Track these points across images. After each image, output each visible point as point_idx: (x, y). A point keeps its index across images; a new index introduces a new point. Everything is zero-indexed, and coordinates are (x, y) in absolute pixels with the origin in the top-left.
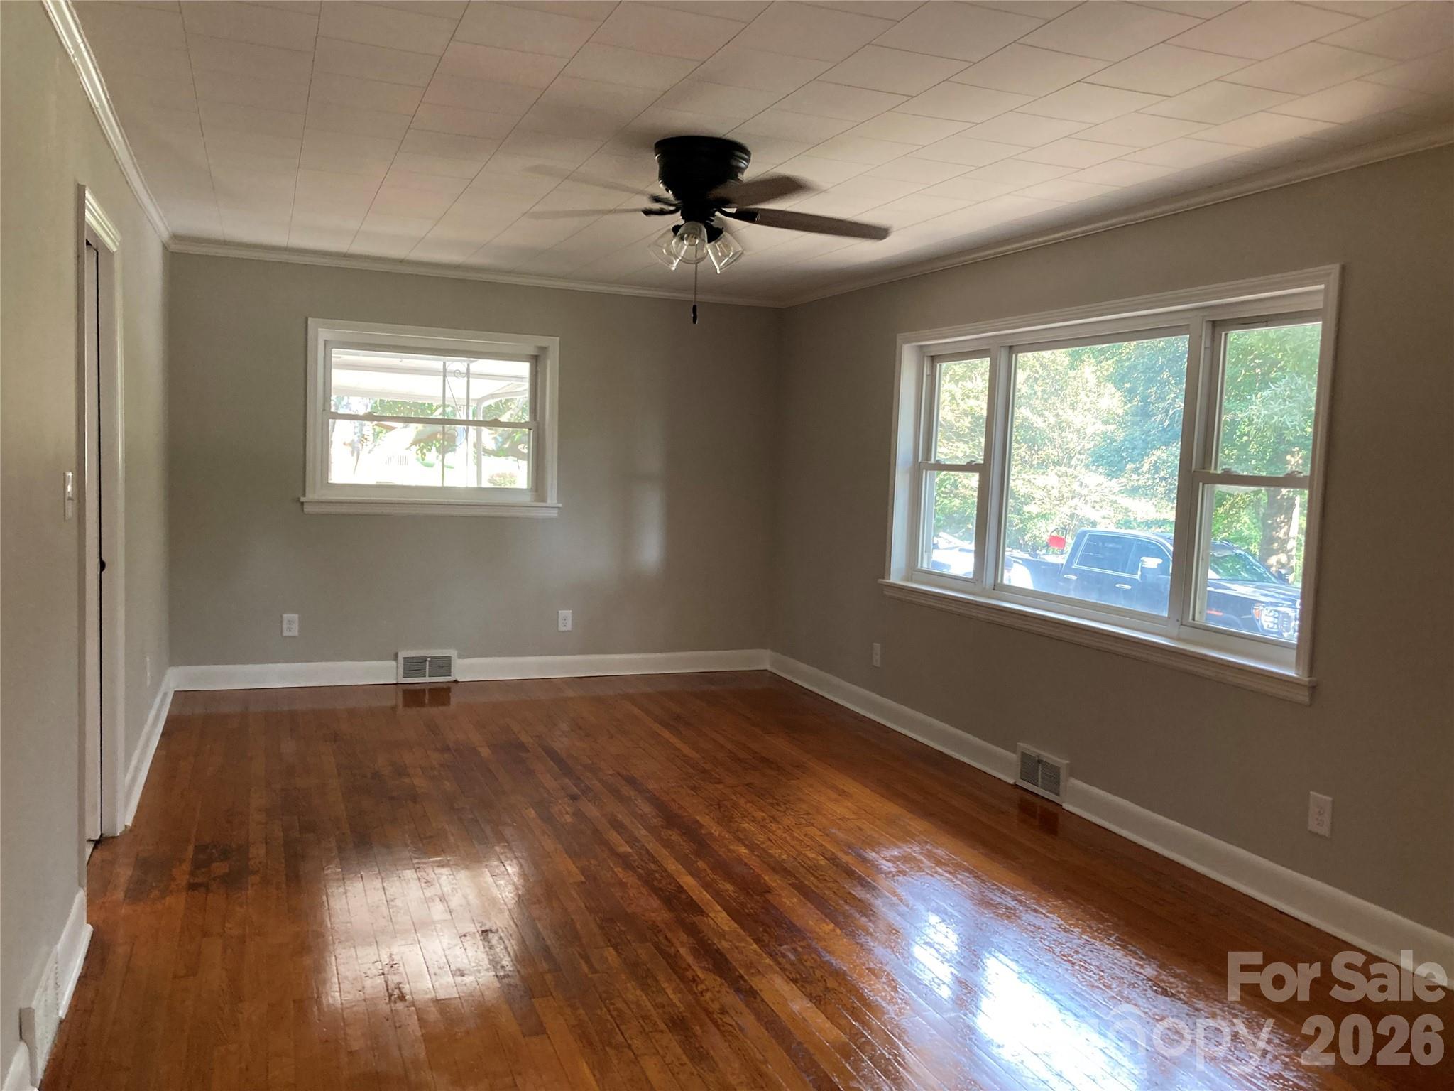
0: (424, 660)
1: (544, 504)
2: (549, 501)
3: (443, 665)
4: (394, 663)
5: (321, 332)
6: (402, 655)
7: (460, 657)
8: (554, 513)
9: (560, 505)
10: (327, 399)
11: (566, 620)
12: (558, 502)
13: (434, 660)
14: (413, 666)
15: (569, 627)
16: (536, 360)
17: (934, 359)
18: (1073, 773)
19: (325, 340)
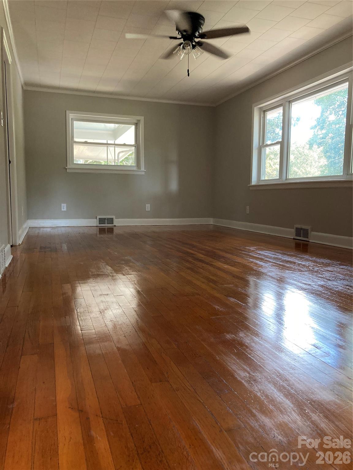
0: (105, 219)
1: (140, 170)
2: (142, 169)
3: (111, 221)
4: (96, 220)
5: (71, 115)
6: (98, 217)
7: (116, 218)
8: (143, 173)
9: (145, 170)
10: (73, 137)
11: (148, 207)
12: (145, 169)
13: (108, 219)
14: (102, 221)
15: (149, 210)
16: (137, 125)
17: (264, 111)
18: (312, 230)
19: (72, 118)
